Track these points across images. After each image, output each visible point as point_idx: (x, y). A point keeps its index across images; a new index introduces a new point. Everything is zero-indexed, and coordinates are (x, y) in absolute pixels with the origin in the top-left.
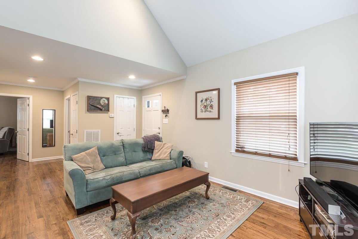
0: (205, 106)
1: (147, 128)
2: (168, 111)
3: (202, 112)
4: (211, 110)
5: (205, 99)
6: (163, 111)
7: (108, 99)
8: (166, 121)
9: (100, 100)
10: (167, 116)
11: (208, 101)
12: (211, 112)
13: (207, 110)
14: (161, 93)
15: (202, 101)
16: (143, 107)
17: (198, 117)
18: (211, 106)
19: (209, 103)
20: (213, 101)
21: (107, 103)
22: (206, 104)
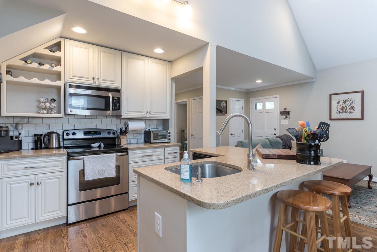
0: (344, 107)
1: (256, 130)
2: (289, 112)
3: (339, 113)
4: (352, 111)
5: (343, 101)
6: (282, 113)
7: (226, 102)
8: (286, 122)
9: (221, 103)
10: (287, 117)
11: (347, 103)
12: (351, 113)
13: (347, 111)
14: (278, 96)
15: (338, 103)
16: (251, 109)
17: (332, 118)
18: (353, 108)
19: (349, 104)
20: (354, 103)
21: (225, 106)
22: (344, 106)
